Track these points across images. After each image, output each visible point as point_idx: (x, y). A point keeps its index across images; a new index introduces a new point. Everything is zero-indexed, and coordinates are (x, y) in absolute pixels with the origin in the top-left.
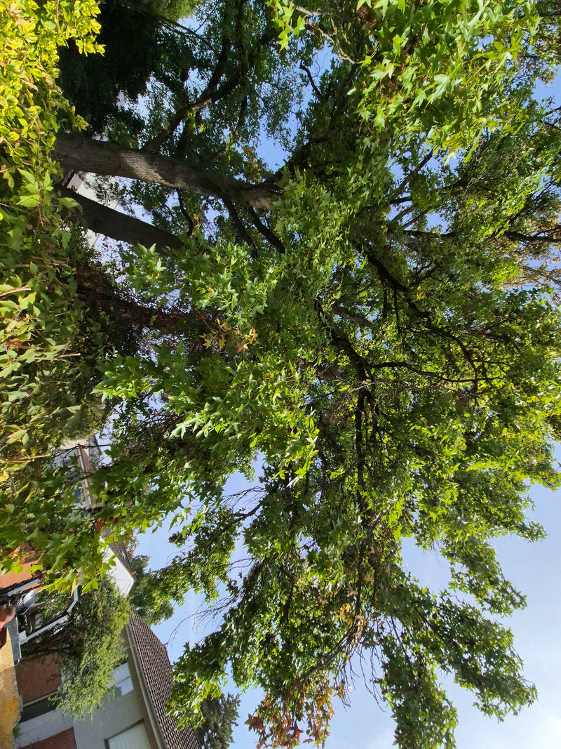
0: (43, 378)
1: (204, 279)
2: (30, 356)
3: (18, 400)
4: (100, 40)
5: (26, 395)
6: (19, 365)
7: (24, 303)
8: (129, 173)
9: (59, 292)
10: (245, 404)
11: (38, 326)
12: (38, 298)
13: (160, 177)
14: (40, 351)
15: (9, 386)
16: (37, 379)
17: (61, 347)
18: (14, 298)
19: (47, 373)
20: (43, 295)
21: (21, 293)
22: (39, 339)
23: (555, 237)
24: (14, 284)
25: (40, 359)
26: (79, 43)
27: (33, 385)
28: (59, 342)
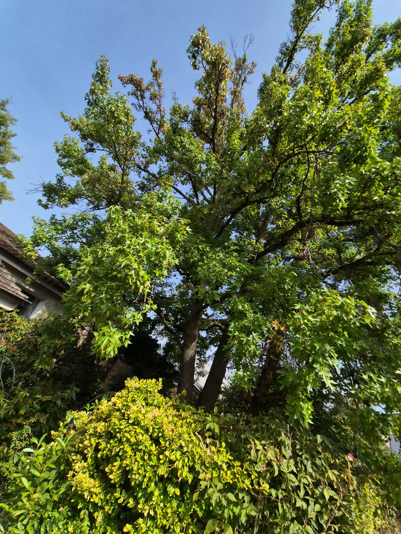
0: (301, 450)
1: (246, 351)
2: (288, 453)
3: (312, 468)
4: (158, 380)
5: (309, 462)
6: (292, 460)
7: (259, 447)
8: (193, 359)
9: (255, 426)
10: (315, 342)
11: (272, 444)
12: (258, 439)
13: (194, 343)
14: (285, 447)
15: (303, 469)
16: (300, 453)
17: (283, 434)
18: (257, 451)
19: (298, 447)
20: (257, 435)
21: (255, 447)
22: (279, 445)
23: (214, 107)
24: (251, 448)
25: (290, 448)
26: (159, 389)
27: (303, 456)
28: (280, 435)
